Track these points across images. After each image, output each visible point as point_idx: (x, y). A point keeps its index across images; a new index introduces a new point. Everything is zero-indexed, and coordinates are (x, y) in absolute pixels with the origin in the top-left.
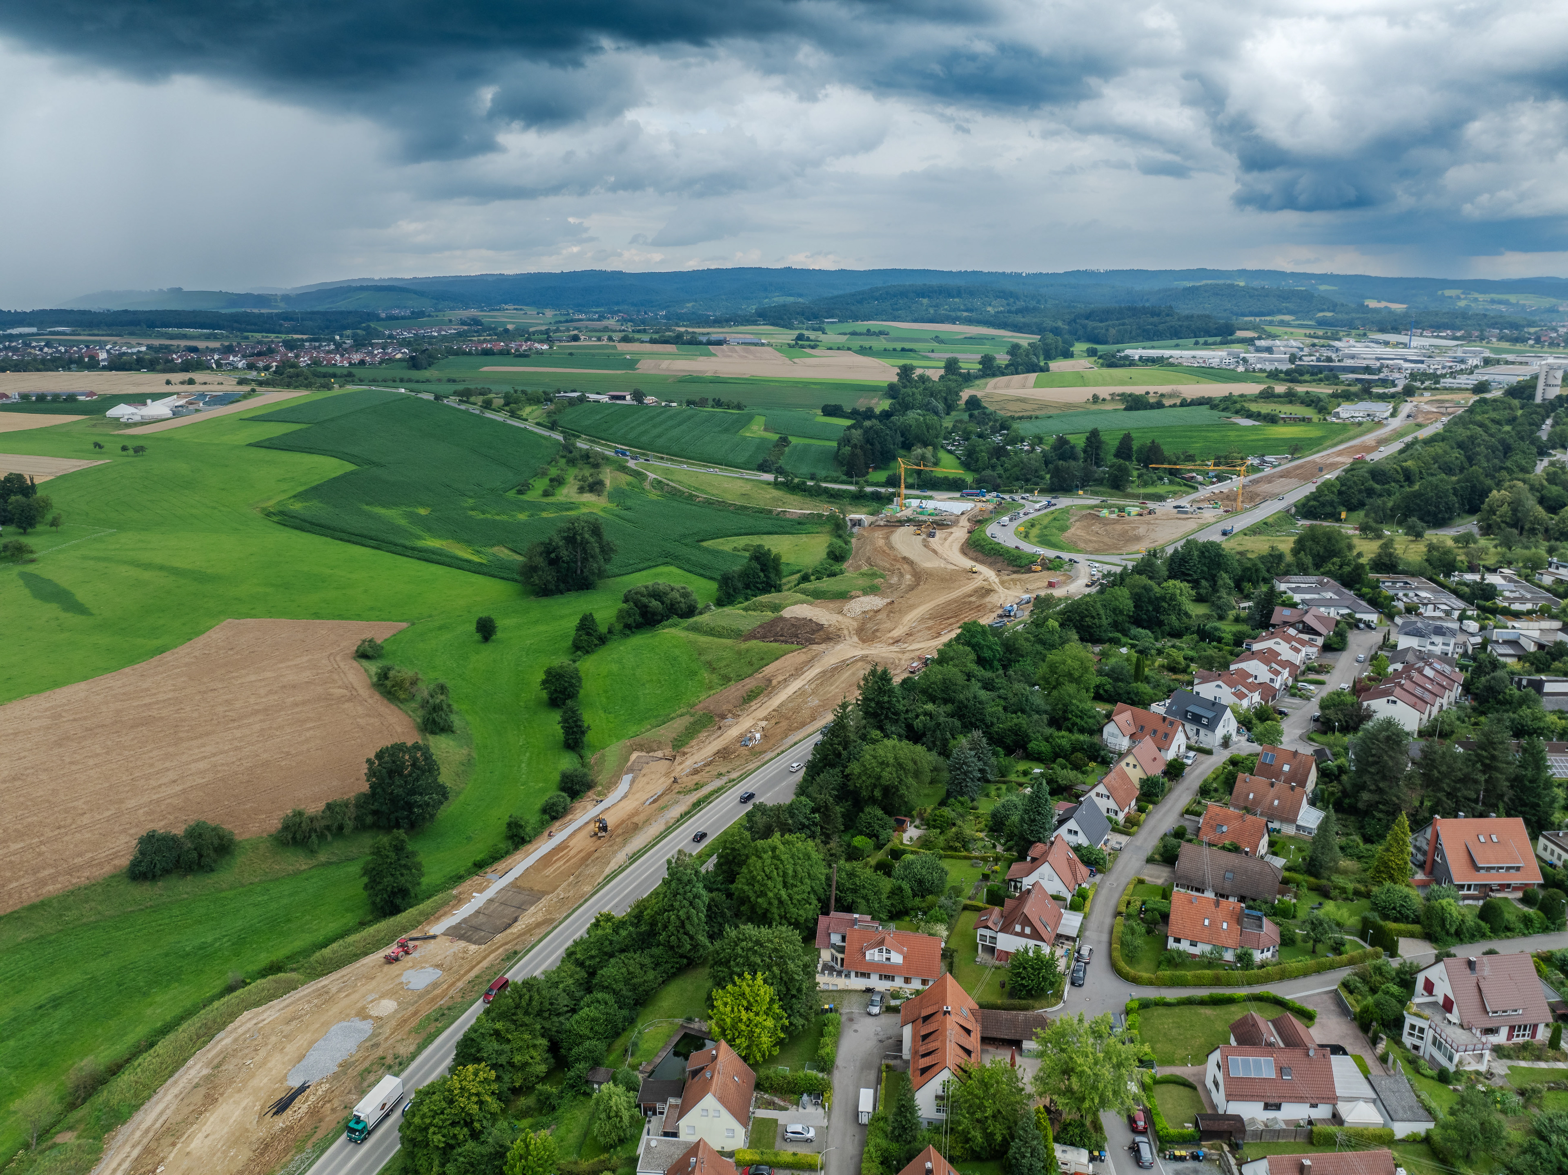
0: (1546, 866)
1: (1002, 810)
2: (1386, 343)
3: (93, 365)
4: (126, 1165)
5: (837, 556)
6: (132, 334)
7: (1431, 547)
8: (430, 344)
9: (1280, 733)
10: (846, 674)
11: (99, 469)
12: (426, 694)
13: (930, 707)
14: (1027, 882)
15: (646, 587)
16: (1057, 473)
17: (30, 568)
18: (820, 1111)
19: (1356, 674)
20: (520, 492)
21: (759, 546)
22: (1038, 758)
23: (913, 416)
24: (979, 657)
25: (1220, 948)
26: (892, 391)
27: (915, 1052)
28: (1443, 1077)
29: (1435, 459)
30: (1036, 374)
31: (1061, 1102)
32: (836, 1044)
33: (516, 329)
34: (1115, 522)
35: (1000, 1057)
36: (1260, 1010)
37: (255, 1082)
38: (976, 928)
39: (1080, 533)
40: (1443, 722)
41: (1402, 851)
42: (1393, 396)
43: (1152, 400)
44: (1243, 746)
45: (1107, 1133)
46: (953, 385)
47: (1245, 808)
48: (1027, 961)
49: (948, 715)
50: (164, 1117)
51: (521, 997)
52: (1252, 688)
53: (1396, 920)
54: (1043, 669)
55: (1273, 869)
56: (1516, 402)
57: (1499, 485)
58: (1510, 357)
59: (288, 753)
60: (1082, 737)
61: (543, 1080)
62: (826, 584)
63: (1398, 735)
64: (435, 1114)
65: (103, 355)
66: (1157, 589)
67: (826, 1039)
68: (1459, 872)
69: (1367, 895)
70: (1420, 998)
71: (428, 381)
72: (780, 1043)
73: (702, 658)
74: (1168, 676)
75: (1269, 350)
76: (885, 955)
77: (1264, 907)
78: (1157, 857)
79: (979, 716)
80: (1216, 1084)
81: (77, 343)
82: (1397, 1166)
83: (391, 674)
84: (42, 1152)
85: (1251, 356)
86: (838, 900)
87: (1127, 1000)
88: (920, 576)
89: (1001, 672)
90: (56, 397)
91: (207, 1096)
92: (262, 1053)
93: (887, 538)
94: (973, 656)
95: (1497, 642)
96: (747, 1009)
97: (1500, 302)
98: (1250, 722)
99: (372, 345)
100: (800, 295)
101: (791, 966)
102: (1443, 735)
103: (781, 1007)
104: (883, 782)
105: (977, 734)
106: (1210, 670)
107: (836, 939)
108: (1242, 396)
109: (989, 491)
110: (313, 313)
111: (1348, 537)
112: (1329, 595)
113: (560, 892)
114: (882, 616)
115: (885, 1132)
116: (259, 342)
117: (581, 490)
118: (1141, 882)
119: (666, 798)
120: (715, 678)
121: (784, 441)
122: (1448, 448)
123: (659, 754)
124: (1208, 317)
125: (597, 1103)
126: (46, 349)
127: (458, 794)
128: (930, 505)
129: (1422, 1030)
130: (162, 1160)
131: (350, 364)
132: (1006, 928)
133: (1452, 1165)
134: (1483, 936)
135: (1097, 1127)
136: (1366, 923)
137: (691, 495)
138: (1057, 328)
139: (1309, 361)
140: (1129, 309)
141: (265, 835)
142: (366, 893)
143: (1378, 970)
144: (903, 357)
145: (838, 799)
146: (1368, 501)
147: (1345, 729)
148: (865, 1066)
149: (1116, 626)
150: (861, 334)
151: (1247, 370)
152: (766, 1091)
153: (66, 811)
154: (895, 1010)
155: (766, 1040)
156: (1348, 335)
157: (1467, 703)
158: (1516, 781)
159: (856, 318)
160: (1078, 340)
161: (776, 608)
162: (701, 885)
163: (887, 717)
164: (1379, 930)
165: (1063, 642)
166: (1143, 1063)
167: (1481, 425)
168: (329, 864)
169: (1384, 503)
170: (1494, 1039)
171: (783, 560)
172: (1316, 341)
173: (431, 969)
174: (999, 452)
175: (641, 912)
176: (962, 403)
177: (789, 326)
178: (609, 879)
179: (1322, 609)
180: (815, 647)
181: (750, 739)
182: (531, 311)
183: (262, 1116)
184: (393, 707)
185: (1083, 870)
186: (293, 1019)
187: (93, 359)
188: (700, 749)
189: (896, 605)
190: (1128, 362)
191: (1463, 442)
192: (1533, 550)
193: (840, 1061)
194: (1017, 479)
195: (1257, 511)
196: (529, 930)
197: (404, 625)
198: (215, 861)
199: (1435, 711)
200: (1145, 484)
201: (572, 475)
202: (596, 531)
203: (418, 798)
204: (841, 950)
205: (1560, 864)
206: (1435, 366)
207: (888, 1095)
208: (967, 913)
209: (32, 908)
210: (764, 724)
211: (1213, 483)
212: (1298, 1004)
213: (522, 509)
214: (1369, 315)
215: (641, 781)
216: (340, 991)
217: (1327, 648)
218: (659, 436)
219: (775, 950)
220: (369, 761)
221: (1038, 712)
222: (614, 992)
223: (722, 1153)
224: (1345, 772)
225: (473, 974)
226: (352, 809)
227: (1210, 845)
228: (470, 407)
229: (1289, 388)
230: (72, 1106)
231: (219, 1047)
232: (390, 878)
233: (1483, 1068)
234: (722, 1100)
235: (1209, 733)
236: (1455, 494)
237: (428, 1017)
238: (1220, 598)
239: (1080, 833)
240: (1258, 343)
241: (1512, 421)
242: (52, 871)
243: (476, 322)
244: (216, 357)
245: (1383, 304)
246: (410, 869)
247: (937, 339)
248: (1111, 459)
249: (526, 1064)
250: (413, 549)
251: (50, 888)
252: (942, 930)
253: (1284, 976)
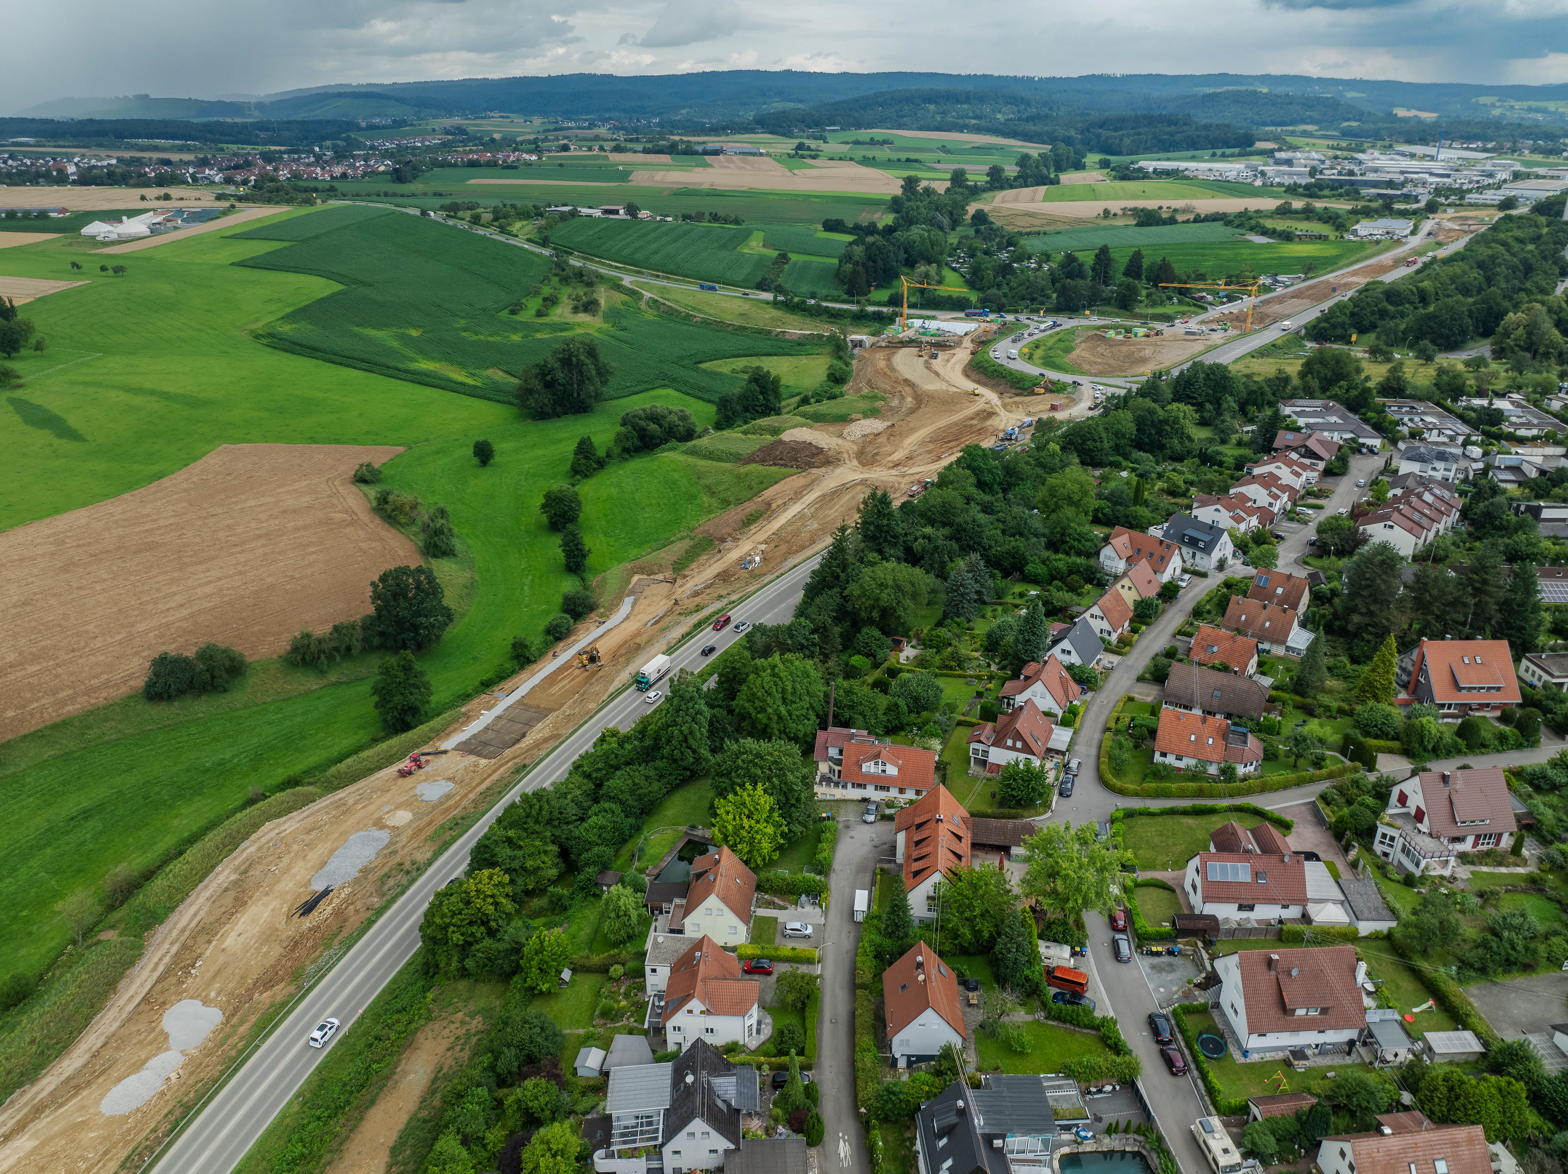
0: (1526, 687)
1: (997, 630)
2: (1413, 156)
3: (62, 179)
4: (166, 960)
5: (837, 378)
6: (100, 145)
7: (1441, 371)
8: (414, 155)
9: (1275, 556)
10: (846, 498)
11: (78, 291)
12: (426, 518)
13: (928, 530)
14: (1020, 699)
15: (644, 410)
16: (1063, 292)
17: (18, 394)
18: (818, 909)
19: (1355, 499)
20: (513, 312)
21: (759, 368)
22: (1034, 580)
23: (917, 232)
24: (979, 481)
25: (1204, 762)
26: (895, 205)
27: (908, 857)
28: (1409, 881)
29: (1453, 280)
30: (1045, 187)
31: (1046, 902)
32: (833, 850)
33: (503, 139)
34: (1121, 343)
35: (989, 862)
36: (1240, 820)
37: (280, 887)
38: (969, 743)
39: (1085, 354)
40: (1438, 547)
41: (1388, 672)
42: (1415, 212)
43: (1164, 216)
44: (1238, 569)
45: (1089, 929)
46: (959, 198)
47: (1237, 630)
48: (1017, 773)
49: (946, 538)
50: (198, 918)
51: (531, 807)
52: (1250, 512)
53: (1376, 737)
54: (1042, 492)
55: (1261, 688)
56: (1543, 220)
57: (1516, 307)
58: (1541, 171)
59: (292, 577)
60: (1078, 560)
61: (554, 882)
62: (826, 407)
63: (1392, 559)
64: (454, 914)
65: (71, 169)
66: (1160, 412)
67: (824, 845)
68: (1441, 691)
69: (1351, 713)
70: (1393, 809)
71: (413, 195)
72: (780, 848)
73: (702, 482)
74: (1168, 500)
75: (1289, 162)
76: (880, 767)
77: (1250, 723)
78: (1147, 676)
79: (977, 540)
80: (1194, 887)
81: (43, 155)
82: (1358, 960)
83: (391, 498)
84: (88, 947)
85: (1270, 170)
86: (836, 716)
87: (1112, 810)
88: (921, 399)
89: (1000, 495)
90: (27, 214)
91: (236, 899)
92: (286, 860)
93: (889, 360)
94: (973, 480)
95: (1499, 468)
96: (748, 817)
97: (1538, 110)
98: (1246, 546)
99: (354, 157)
100: (801, 101)
101: (790, 777)
102: (1437, 560)
103: (781, 815)
104: (881, 603)
105: (975, 557)
106: (1210, 493)
107: (833, 752)
108: (1257, 211)
109: (992, 311)
110: (290, 122)
111: (1357, 360)
112: (1333, 419)
113: (566, 709)
114: (882, 439)
115: (878, 929)
116: (235, 155)
117: (576, 310)
118: (1131, 699)
119: (667, 619)
120: (714, 502)
121: (783, 258)
122: (1467, 268)
123: (660, 577)
124: (1227, 126)
125: (607, 903)
126: (10, 162)
127: (463, 616)
128: (933, 325)
129: (1392, 839)
130: (200, 956)
131: (332, 177)
132: (998, 743)
133: (1410, 959)
134: (1459, 752)
135: (1080, 925)
136: (1347, 739)
137: (688, 315)
138: (1069, 138)
139: (1330, 174)
140: (1145, 117)
141: (275, 656)
142: (377, 711)
143: (1356, 783)
144: (908, 169)
145: (837, 620)
146: (1380, 323)
147: (1341, 553)
148: (861, 869)
149: (1117, 449)
150: (864, 143)
151: (1264, 185)
152: (766, 892)
153: (78, 635)
154: (890, 818)
155: (766, 846)
156: (1373, 147)
157: (1464, 528)
158: (1505, 605)
159: (859, 125)
160: (1091, 150)
161: (776, 431)
162: (702, 702)
163: (885, 540)
164: (1360, 747)
165: (1064, 465)
166: (1125, 867)
167: (1504, 244)
168: (339, 684)
169: (1397, 325)
170: (1460, 847)
171: (783, 382)
172: (1339, 153)
173: (443, 782)
174: (1005, 270)
175: (645, 728)
176: (968, 217)
177: (788, 134)
178: (613, 697)
179: (1326, 434)
180: (814, 471)
181: (750, 562)
182: (518, 119)
183: (290, 917)
184: (394, 531)
185: (1075, 688)
186: (313, 829)
187: (61, 171)
188: (699, 573)
189: (896, 428)
190: (1142, 175)
191: (1483, 261)
192: (1545, 374)
193: (836, 865)
194: (1023, 299)
195: (1266, 332)
196: (537, 745)
197: (401, 449)
198: (228, 682)
199: (1431, 535)
200: (1154, 304)
201: (565, 294)
202: (592, 352)
203: (423, 620)
204: (839, 762)
205: (1540, 684)
206: (1461, 180)
207: (882, 897)
208: (960, 729)
209: (55, 727)
210: (763, 547)
211: (1223, 303)
212: (1276, 815)
213: (515, 330)
214: (1397, 125)
215: (643, 603)
216: (356, 803)
217: (1328, 472)
218: (655, 253)
219: (775, 762)
220: (373, 584)
221: (1036, 536)
222: (621, 802)
223: (725, 948)
224: (1337, 596)
225: (484, 786)
226: (359, 631)
227: (1200, 664)
228: (459, 224)
229: (1308, 204)
230: (111, 908)
231: (244, 855)
232: (399, 697)
233: (1447, 873)
234: (725, 900)
235: (1205, 557)
236: (1470, 316)
237: (442, 826)
238: (1223, 421)
239: (1073, 652)
240: (1278, 155)
241: (1536, 239)
242: (71, 692)
243: (461, 131)
244: (191, 170)
245: (1412, 113)
246: (418, 688)
247: (944, 149)
248: (1120, 278)
249: (538, 868)
250: (406, 371)
251: (70, 708)
252: (936, 744)
253: (1265, 789)
